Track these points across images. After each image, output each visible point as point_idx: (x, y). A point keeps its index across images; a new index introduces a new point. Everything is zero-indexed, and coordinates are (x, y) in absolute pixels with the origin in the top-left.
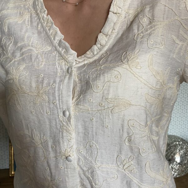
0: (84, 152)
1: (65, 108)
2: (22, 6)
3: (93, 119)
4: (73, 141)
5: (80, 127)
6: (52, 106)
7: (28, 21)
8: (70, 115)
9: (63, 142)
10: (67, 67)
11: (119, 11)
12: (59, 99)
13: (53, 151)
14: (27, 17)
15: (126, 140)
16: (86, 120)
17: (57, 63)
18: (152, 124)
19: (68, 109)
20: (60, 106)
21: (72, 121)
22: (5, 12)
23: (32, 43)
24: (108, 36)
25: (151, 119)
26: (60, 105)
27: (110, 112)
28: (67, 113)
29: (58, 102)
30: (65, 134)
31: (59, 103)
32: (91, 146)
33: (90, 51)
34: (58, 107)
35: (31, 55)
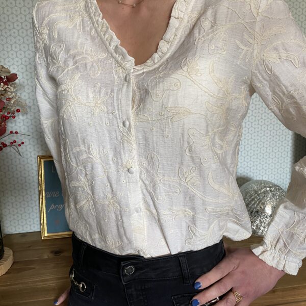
0: (145, 164)
1: (125, 118)
2: (72, 8)
3: (153, 129)
4: (135, 152)
5: (141, 138)
6: (111, 116)
7: (80, 25)
8: (130, 124)
9: (125, 153)
10: (125, 75)
11: (182, 15)
12: (118, 109)
13: (114, 163)
14: (78, 20)
15: (187, 151)
16: (146, 130)
17: (114, 71)
18: (215, 135)
19: (128, 119)
20: (119, 117)
21: (133, 131)
22: (53, 16)
23: (86, 51)
24: (170, 43)
25: (213, 130)
26: (119, 115)
27: (170, 121)
28: (127, 123)
29: (117, 112)
30: (125, 145)
31: (119, 113)
32: (152, 158)
33: (150, 59)
34: (118, 117)
35: (86, 64)
